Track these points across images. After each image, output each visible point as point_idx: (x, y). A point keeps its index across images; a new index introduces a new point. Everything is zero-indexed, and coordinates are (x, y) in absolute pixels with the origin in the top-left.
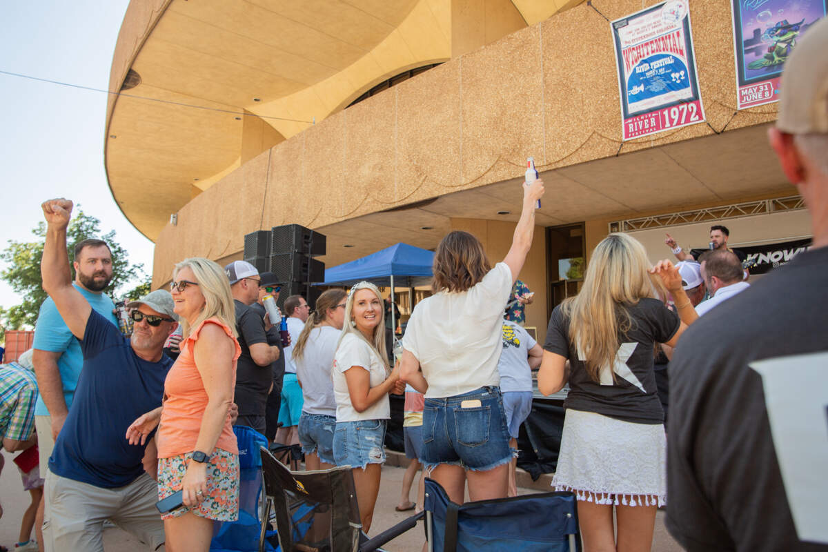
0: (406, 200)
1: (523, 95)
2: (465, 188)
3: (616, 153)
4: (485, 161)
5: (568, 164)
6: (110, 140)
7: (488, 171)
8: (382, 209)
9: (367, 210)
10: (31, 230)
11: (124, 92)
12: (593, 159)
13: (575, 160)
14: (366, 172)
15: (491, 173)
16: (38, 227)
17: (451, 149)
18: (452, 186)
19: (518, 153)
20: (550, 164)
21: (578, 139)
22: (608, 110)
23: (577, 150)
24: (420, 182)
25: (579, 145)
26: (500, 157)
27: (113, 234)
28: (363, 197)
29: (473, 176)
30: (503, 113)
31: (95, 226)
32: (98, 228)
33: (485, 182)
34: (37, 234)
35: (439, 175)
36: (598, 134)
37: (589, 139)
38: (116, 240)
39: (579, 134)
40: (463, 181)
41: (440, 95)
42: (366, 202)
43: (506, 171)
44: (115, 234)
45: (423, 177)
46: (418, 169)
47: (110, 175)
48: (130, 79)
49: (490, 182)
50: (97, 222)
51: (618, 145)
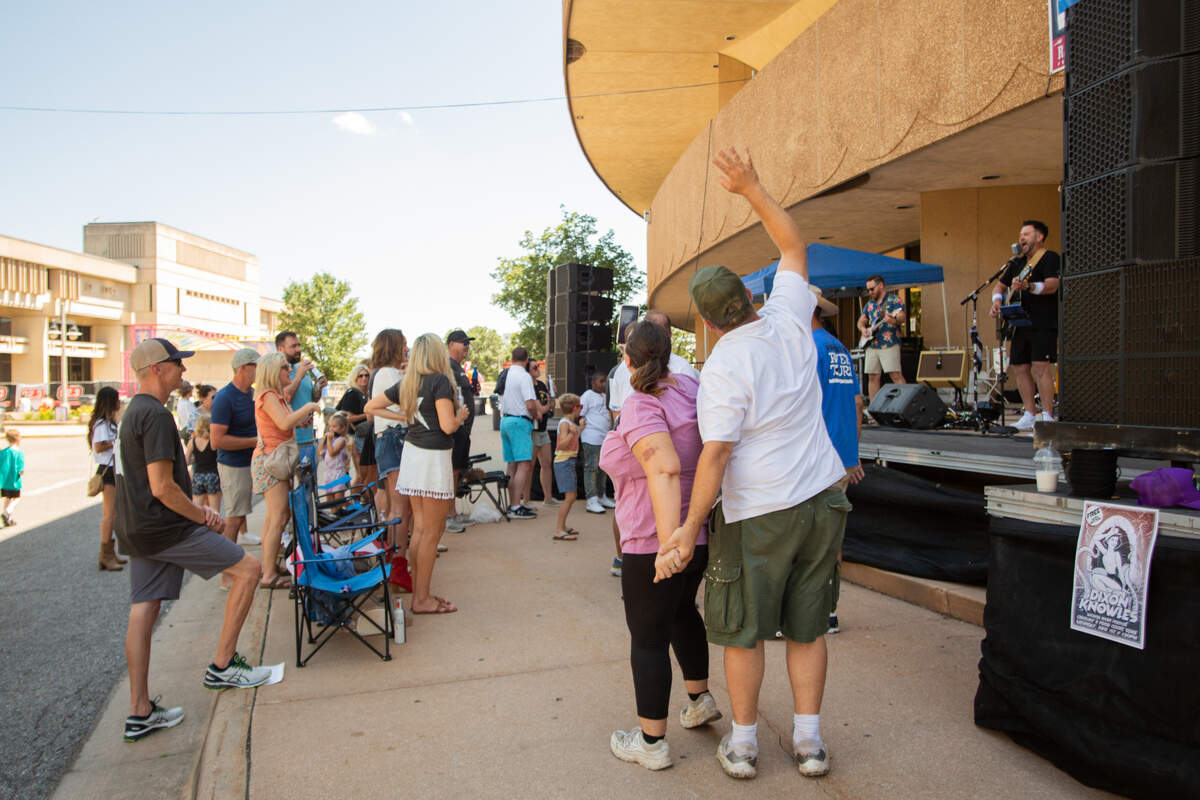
0: (829, 182)
1: (943, 17)
2: (885, 160)
3: (1044, 94)
4: (903, 120)
5: (991, 115)
6: (578, 122)
7: (907, 134)
8: (808, 196)
9: (796, 197)
10: (518, 244)
11: (572, 66)
12: (1018, 105)
13: (998, 110)
14: (792, 145)
15: (910, 136)
16: (525, 239)
17: (869, 106)
18: (872, 160)
19: (937, 106)
20: (970, 118)
21: (1001, 77)
22: (1035, 28)
23: (1000, 94)
24: (842, 156)
25: (1001, 87)
26: (918, 113)
27: (611, 234)
28: (790, 180)
29: (890, 145)
30: (921, 48)
31: (591, 226)
32: (595, 228)
33: (904, 151)
34: (524, 247)
35: (859, 145)
36: (1025, 67)
37: (1013, 75)
38: (615, 242)
39: (1002, 70)
40: (882, 152)
41: (858, 29)
42: (794, 187)
43: (926, 133)
44: (613, 234)
45: (844, 149)
46: (839, 137)
47: (593, 162)
48: (572, 50)
49: (909, 150)
50: (593, 221)
51: (1046, 79)
